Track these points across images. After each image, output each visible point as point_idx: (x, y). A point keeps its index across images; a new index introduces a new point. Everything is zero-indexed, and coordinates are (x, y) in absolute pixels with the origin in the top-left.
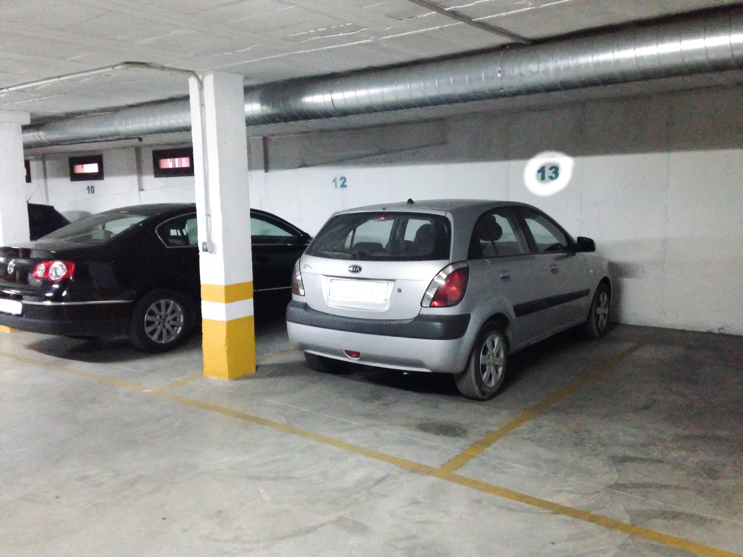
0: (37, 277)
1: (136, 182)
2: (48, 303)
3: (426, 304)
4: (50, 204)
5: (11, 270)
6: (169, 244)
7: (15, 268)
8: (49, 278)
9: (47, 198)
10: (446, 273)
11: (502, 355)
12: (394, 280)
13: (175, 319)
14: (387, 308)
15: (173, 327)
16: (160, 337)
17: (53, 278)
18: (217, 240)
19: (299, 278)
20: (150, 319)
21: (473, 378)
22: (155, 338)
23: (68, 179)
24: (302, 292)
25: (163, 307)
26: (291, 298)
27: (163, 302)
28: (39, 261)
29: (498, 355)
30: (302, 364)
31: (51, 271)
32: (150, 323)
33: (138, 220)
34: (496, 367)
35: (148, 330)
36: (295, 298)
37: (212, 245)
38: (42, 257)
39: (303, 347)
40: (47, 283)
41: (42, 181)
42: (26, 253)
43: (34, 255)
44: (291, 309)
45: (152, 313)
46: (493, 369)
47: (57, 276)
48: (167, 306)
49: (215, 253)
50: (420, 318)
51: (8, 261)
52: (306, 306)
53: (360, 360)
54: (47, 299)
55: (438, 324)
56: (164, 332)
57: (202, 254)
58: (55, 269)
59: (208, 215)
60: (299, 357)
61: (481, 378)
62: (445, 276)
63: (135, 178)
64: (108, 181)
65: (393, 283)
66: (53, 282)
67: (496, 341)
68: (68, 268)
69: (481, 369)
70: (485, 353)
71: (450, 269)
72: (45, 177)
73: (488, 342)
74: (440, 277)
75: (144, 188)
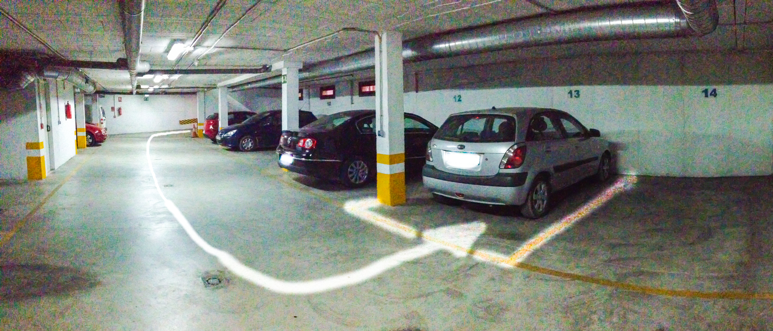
0: (300, 146)
1: (350, 100)
2: (303, 159)
3: (503, 167)
4: (311, 111)
5: (289, 142)
6: (362, 132)
7: (291, 141)
8: (304, 147)
9: (310, 109)
10: (513, 149)
11: (546, 194)
12: (483, 154)
13: (363, 171)
14: (479, 170)
15: (363, 175)
16: (356, 180)
17: (306, 147)
18: (386, 129)
19: (430, 151)
20: (351, 170)
21: (530, 208)
22: (353, 180)
23: (319, 99)
24: (431, 159)
25: (358, 165)
26: (425, 163)
27: (358, 162)
28: (301, 138)
29: (544, 194)
30: (431, 199)
31: (306, 144)
32: (351, 173)
33: (347, 118)
34: (543, 201)
35: (350, 176)
36: (428, 163)
37: (383, 133)
38: (303, 136)
39: (432, 190)
40: (304, 149)
41: (308, 100)
42: (296, 134)
43: (299, 135)
44: (425, 169)
45: (352, 168)
46: (541, 202)
47: (308, 146)
48: (360, 165)
49: (384, 137)
50: (499, 175)
51: (288, 138)
52: (433, 167)
53: (464, 198)
54: (303, 157)
55: (509, 178)
56: (358, 178)
57: (378, 137)
58: (308, 142)
59: (381, 116)
60: (430, 195)
61: (534, 208)
62: (512, 151)
63: (350, 97)
64: (337, 98)
65: (483, 155)
66: (306, 149)
67: (543, 186)
68: (313, 142)
69: (534, 202)
70: (536, 193)
71: (516, 147)
72: (309, 98)
73: (538, 187)
74: (510, 151)
75: (354, 102)
